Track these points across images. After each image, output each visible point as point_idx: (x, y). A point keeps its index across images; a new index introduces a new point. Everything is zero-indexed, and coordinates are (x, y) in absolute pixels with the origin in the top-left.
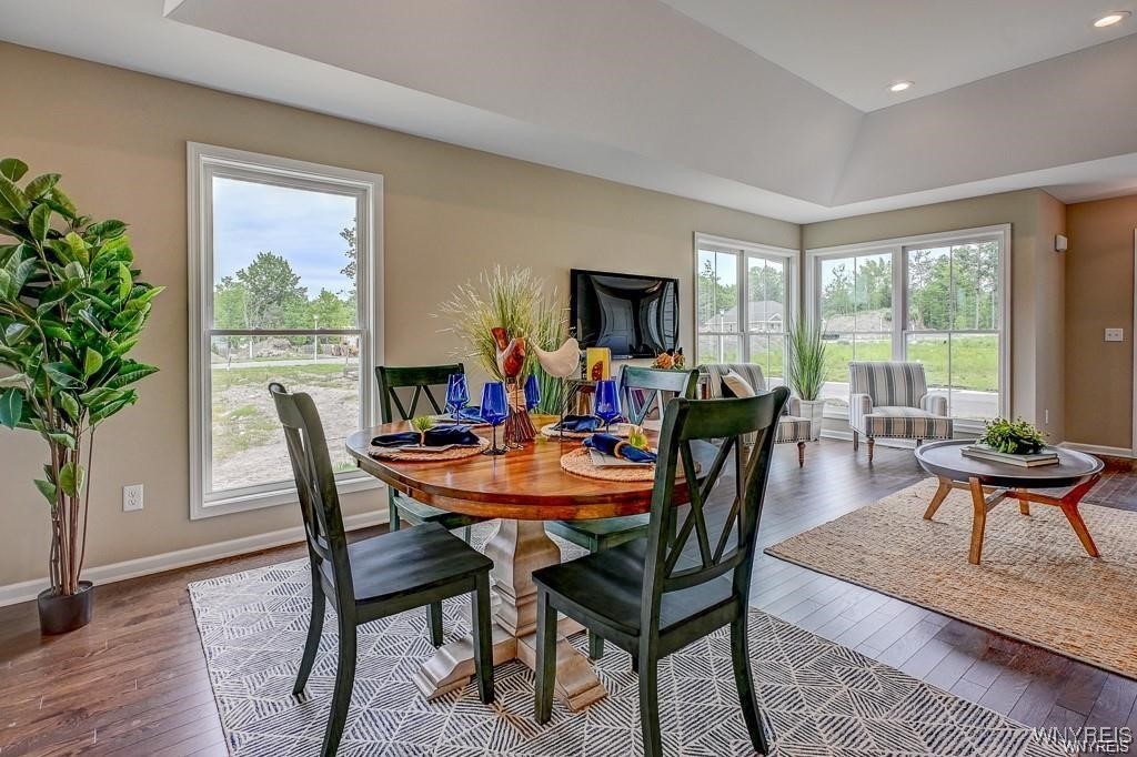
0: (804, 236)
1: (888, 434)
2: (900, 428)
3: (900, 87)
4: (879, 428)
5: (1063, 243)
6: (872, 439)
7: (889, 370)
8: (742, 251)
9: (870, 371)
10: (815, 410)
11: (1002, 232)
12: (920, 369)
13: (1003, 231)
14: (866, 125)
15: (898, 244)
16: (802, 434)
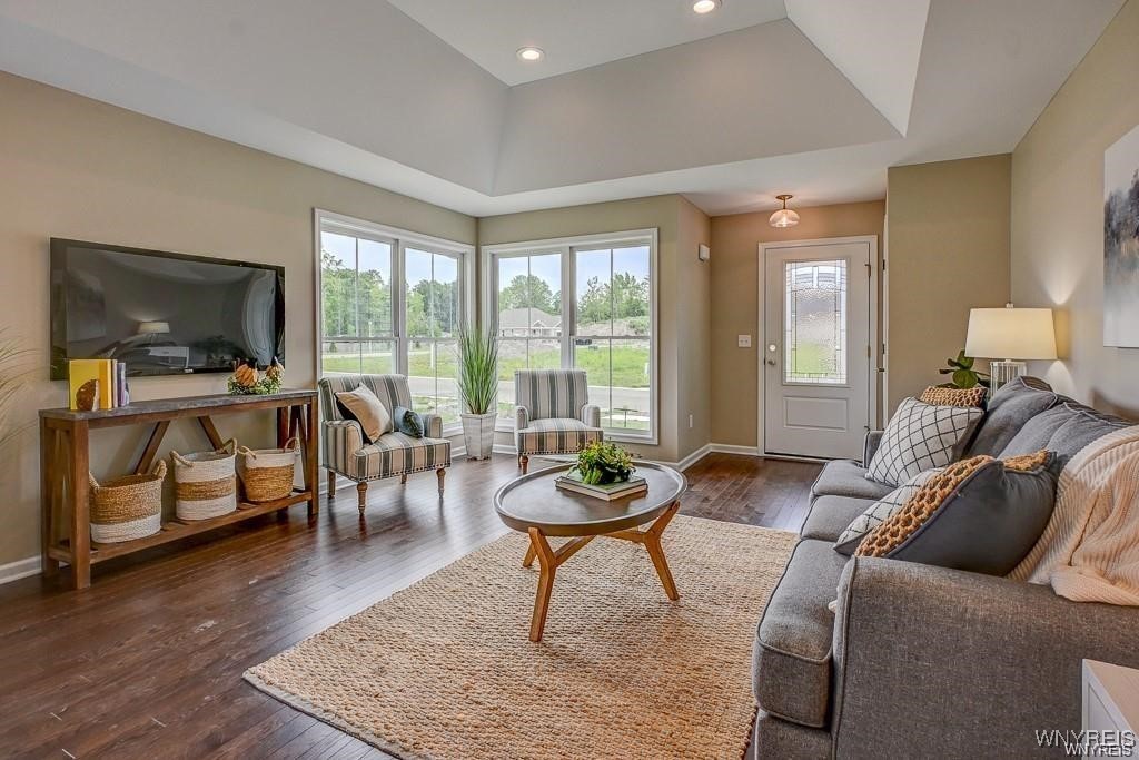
0: (478, 229)
1: (541, 450)
2: (552, 443)
3: (531, 55)
4: (531, 445)
5: (705, 252)
6: (526, 458)
7: (552, 378)
8: (397, 240)
9: (534, 378)
10: (484, 425)
11: (650, 237)
12: (583, 376)
13: (651, 235)
14: (511, 100)
15: (567, 243)
16: (439, 459)
